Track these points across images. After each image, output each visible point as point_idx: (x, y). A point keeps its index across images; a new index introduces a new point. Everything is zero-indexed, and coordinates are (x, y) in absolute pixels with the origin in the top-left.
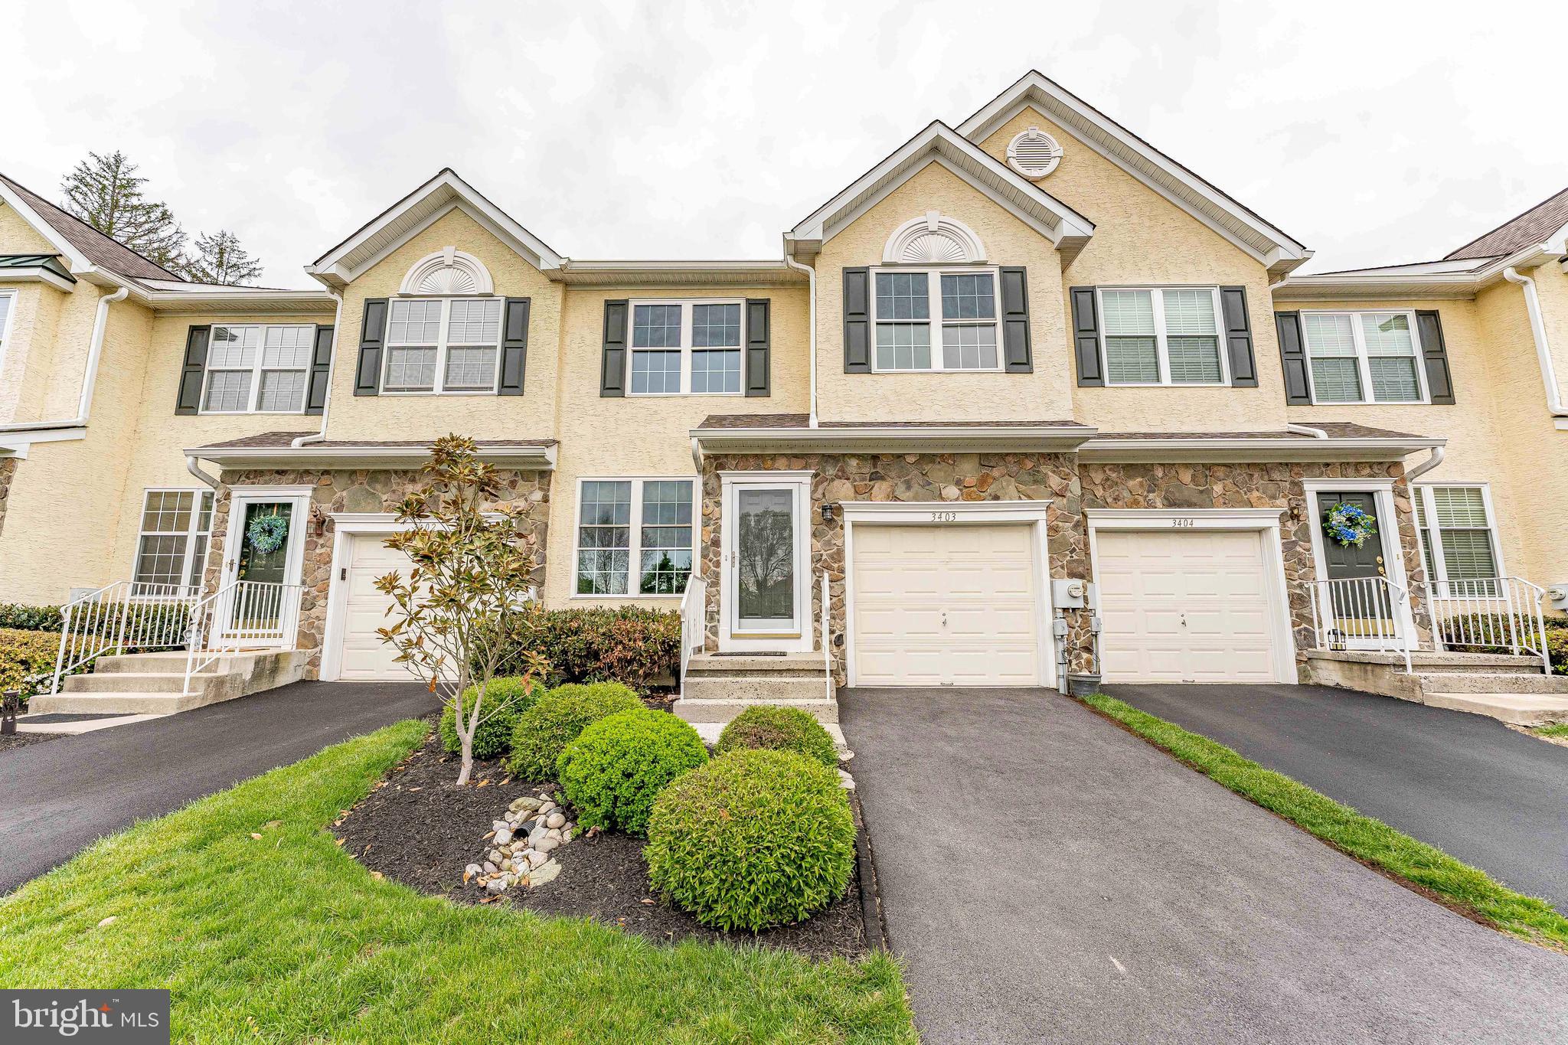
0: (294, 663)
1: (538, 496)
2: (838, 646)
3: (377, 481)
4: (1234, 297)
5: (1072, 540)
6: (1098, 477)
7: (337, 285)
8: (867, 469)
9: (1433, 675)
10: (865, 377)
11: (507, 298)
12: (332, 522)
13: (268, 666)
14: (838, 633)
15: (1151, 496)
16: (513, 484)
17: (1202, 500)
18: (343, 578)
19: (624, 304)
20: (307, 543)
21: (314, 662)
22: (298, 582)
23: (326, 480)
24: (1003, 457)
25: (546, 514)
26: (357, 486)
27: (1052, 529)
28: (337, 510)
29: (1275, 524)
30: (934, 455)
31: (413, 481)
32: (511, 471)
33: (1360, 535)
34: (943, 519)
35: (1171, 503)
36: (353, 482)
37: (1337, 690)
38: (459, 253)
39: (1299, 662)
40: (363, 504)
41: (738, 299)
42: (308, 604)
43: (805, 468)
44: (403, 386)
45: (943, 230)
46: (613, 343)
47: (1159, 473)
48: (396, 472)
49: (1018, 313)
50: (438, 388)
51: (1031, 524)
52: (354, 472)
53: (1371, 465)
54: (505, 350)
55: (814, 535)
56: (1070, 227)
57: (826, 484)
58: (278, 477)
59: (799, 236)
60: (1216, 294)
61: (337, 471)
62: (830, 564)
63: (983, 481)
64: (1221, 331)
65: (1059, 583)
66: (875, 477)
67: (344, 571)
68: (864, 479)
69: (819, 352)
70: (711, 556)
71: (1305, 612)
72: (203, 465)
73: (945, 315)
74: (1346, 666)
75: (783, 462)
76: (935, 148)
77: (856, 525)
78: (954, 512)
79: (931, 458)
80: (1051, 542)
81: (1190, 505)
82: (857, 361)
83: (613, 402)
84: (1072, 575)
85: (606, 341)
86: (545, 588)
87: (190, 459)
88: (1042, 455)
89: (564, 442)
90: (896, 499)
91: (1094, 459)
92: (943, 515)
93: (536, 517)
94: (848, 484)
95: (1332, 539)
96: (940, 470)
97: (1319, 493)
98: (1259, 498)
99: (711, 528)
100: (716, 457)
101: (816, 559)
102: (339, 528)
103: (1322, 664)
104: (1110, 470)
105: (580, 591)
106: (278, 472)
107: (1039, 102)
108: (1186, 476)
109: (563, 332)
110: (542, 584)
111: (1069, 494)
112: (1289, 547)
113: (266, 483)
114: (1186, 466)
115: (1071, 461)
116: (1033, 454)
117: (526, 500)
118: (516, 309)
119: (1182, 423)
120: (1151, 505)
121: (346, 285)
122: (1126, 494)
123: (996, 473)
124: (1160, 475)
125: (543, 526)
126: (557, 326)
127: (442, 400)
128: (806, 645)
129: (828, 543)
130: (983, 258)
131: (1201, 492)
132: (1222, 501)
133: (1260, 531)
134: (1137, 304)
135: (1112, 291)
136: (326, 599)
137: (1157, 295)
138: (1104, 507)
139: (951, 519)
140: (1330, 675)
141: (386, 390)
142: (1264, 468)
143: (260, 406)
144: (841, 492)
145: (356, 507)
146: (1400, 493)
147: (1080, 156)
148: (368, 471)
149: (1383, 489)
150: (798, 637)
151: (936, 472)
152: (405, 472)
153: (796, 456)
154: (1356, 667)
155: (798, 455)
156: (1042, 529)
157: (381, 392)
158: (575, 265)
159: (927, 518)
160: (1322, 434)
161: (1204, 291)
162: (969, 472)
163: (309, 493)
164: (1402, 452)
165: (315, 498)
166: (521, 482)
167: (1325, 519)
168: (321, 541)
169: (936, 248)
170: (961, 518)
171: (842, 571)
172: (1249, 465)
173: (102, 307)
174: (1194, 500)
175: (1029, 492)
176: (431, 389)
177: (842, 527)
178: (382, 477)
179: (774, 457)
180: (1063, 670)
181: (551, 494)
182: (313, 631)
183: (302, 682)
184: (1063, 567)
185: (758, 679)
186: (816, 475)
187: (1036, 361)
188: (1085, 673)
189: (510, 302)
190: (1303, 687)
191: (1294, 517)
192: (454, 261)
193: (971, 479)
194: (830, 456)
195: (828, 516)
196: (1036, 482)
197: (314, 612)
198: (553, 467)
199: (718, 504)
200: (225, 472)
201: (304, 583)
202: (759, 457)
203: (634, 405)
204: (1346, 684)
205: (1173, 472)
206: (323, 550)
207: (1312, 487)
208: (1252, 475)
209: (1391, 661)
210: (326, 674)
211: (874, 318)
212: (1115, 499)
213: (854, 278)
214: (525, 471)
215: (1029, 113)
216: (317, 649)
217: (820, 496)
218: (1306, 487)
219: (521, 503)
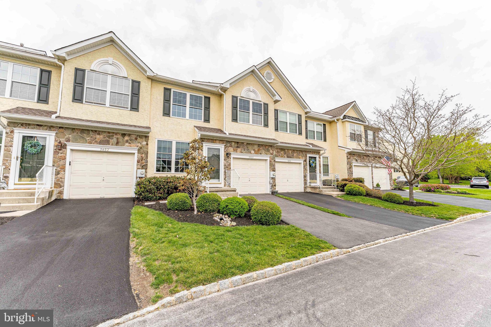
1: (145, 143)
3: (84, 133)
4: (300, 116)
5: (273, 164)
7: (63, 60)
8: (236, 145)
9: (324, 189)
10: (236, 123)
11: (132, 80)
12: (66, 145)
13: (51, 194)
14: (229, 183)
15: (285, 155)
16: (136, 139)
17: (293, 157)
18: (70, 165)
19: (170, 90)
20: (54, 152)
21: (61, 193)
22: (51, 165)
23: (61, 130)
24: (262, 145)
25: (147, 149)
26: (75, 134)
27: (270, 161)
28: (67, 141)
29: (302, 162)
31: (99, 134)
32: (135, 135)
33: (314, 165)
35: (288, 157)
36: (74, 132)
37: (310, 192)
38: (114, 61)
39: (304, 188)
40: (79, 140)
41: (202, 95)
42: (57, 173)
43: (223, 144)
44: (92, 102)
45: (253, 91)
46: (167, 100)
47: (286, 151)
48: (92, 131)
49: (266, 114)
50: (108, 105)
51: (266, 160)
52: (74, 129)
53: (316, 152)
54: (132, 97)
55: (224, 160)
56: (277, 98)
57: (227, 148)
58: (38, 127)
59: (223, 85)
60: (297, 115)
61: (66, 128)
62: (228, 167)
63: (259, 150)
64: (297, 124)
65: (271, 172)
66: (238, 147)
67: (70, 162)
68: (235, 147)
69: (226, 115)
71: (306, 179)
73: (253, 112)
74: (312, 188)
75: (218, 141)
76: (253, 71)
77: (233, 158)
78: (253, 156)
79: (249, 144)
80: (270, 164)
81: (291, 158)
82: (235, 119)
83: (167, 118)
84: (273, 171)
85: (164, 99)
86: (148, 170)
89: (152, 128)
90: (242, 152)
92: (251, 157)
93: (144, 149)
94: (232, 148)
95: (310, 166)
97: (309, 157)
98: (301, 157)
100: (202, 139)
101: (225, 165)
102: (69, 148)
103: (308, 188)
105: (157, 171)
106: (38, 125)
107: (270, 65)
108: (290, 152)
109: (151, 95)
110: (147, 169)
111: (273, 154)
112: (304, 166)
113: (32, 128)
114: (291, 150)
115: (274, 148)
116: (268, 145)
117: (141, 144)
118: (135, 84)
119: (290, 141)
120: (284, 157)
121: (66, 60)
122: (281, 155)
123: (261, 148)
125: (147, 152)
126: (150, 92)
127: (109, 109)
128: (222, 185)
129: (228, 162)
130: (260, 100)
131: (292, 155)
132: (295, 157)
133: (300, 163)
134: (285, 115)
135: (281, 111)
136: (65, 171)
137: (288, 113)
138: (278, 157)
140: (309, 190)
141: (86, 102)
142: (302, 151)
143: (11, 96)
144: (231, 150)
145: (75, 141)
146: (320, 158)
147: (277, 80)
148: (80, 129)
149: (317, 156)
150: (221, 184)
151: (250, 147)
152: (96, 131)
153: (221, 140)
154: (313, 188)
155: (222, 140)
156: (269, 161)
157: (84, 102)
158: (158, 76)
159: (248, 157)
160: (311, 146)
161: (295, 114)
162: (256, 147)
163: (54, 134)
164: (320, 150)
165: (56, 136)
166: (139, 138)
167: (309, 161)
168: (61, 152)
169: (252, 96)
170: (254, 158)
171: (230, 168)
172: (300, 150)
174: (291, 157)
175: (267, 153)
176: (105, 105)
177: (230, 158)
178: (86, 132)
179: (216, 140)
180: (271, 190)
181: (148, 143)
182: (59, 182)
183: (56, 199)
184: (271, 169)
186: (225, 146)
187: (269, 125)
188: (274, 190)
190: (304, 192)
191: (305, 161)
192: (113, 63)
193: (256, 150)
194: (228, 141)
195: (228, 155)
196: (268, 151)
197: (59, 176)
198: (149, 135)
199: (202, 150)
200: (9, 122)
201: (54, 166)
202: (212, 140)
203: (172, 120)
204: (311, 191)
205: (288, 151)
206: (62, 155)
207: (308, 155)
208: (300, 152)
209: (319, 187)
210: (65, 196)
211: (238, 109)
212: (279, 155)
213: (234, 98)
214: (140, 135)
215: (268, 66)
216: (62, 188)
217: (226, 151)
218: (307, 155)
219: (140, 145)
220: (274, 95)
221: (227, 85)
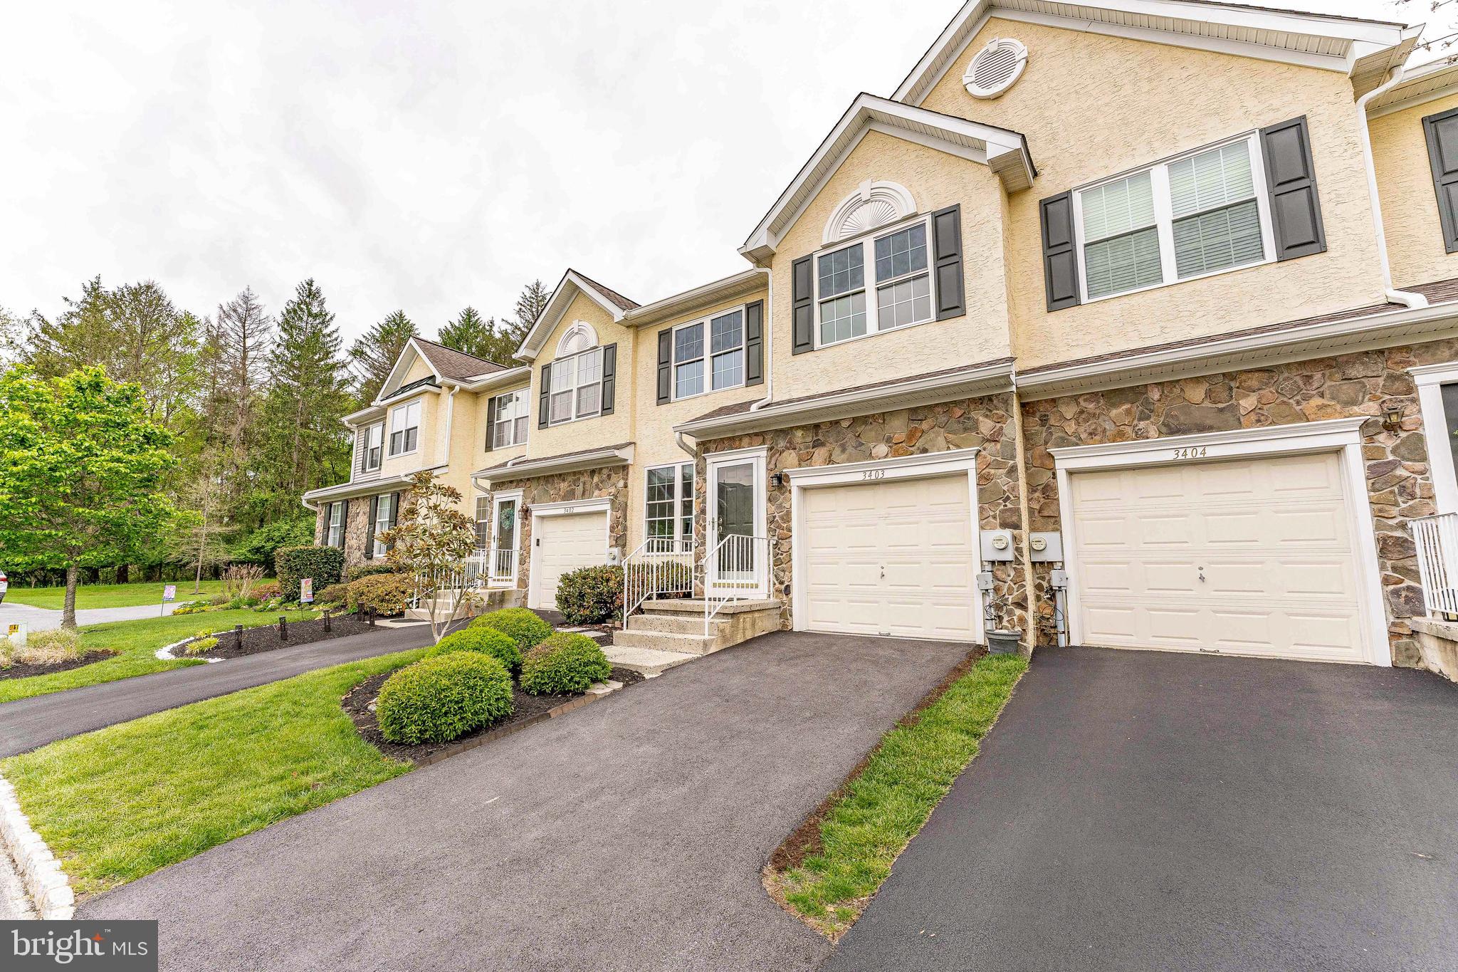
0: (515, 596)
1: (621, 484)
2: (786, 595)
3: (549, 482)
4: (1287, 138)
5: (1005, 488)
6: (1069, 411)
7: (531, 361)
8: (810, 438)
10: (809, 355)
11: (605, 347)
12: (531, 510)
13: (497, 598)
14: (786, 583)
15: (1142, 424)
16: (609, 477)
17: (1228, 419)
18: (538, 545)
19: (668, 332)
20: (521, 524)
21: (526, 596)
22: (518, 549)
23: (528, 484)
24: (932, 408)
25: (626, 496)
26: (540, 486)
27: (983, 478)
28: (533, 502)
30: (866, 417)
31: (564, 480)
32: (609, 467)
34: (873, 477)
35: (1173, 430)
36: (539, 484)
37: (1436, 679)
38: (581, 323)
39: (1394, 636)
40: (543, 498)
41: (740, 306)
42: (523, 562)
43: (763, 443)
44: (558, 419)
45: (875, 196)
46: (663, 363)
47: (1155, 395)
48: (556, 475)
49: (951, 256)
50: (574, 419)
51: (966, 474)
52: (539, 478)
54: (604, 383)
55: (769, 500)
56: (999, 145)
57: (777, 455)
58: (510, 485)
59: (750, 247)
60: (1255, 140)
61: (532, 478)
62: (780, 528)
63: (911, 436)
64: (1261, 191)
65: (984, 533)
66: (816, 444)
67: (538, 540)
68: (807, 447)
69: (775, 341)
70: (701, 522)
71: (1406, 562)
72: (480, 482)
73: (878, 278)
75: (746, 440)
76: (869, 118)
77: (800, 489)
78: (883, 470)
79: (864, 420)
80: (981, 492)
81: (1204, 429)
82: (802, 342)
83: (664, 408)
84: (1004, 525)
85: (661, 362)
86: (628, 548)
87: (473, 479)
88: (973, 400)
89: (638, 443)
90: (833, 462)
91: (1063, 392)
92: (873, 473)
93: (621, 499)
94: (794, 454)
96: (871, 430)
97: (1446, 387)
98: (1320, 408)
99: (700, 500)
100: (703, 443)
101: (771, 520)
102: (534, 514)
104: (1085, 400)
105: (647, 550)
106: (511, 482)
108: (1197, 394)
109: (635, 363)
110: (624, 546)
111: (1006, 438)
112: (1380, 472)
113: (506, 489)
114: (1197, 380)
115: (1009, 402)
116: (963, 401)
117: (616, 487)
118: (610, 352)
119: (1193, 326)
120: (1140, 435)
121: (534, 359)
122: (1107, 426)
123: (925, 426)
124: (1156, 397)
125: (625, 505)
126: (631, 359)
127: (574, 425)
129: (780, 506)
130: (912, 211)
131: (1221, 410)
132: (1253, 417)
133: (1336, 452)
134: (1128, 195)
135: (1090, 189)
136: (530, 558)
137: (1159, 172)
138: (1077, 445)
139: (881, 476)
140: (1434, 659)
141: (552, 423)
142: (1329, 364)
143: (515, 442)
144: (789, 459)
145: (541, 500)
147: (1054, 44)
148: (545, 476)
150: (756, 585)
151: (868, 432)
152: (561, 474)
153: (756, 434)
155: (758, 433)
156: (972, 478)
157: (549, 424)
159: (859, 477)
160: (1419, 301)
161: (1237, 143)
162: (898, 428)
163: (522, 493)
165: (525, 497)
166: (613, 475)
168: (527, 522)
169: (870, 215)
170: (889, 474)
171: (790, 530)
172: (1300, 363)
173: (451, 399)
174: (1208, 422)
175: (957, 441)
176: (570, 419)
177: (790, 492)
178: (551, 479)
179: (740, 438)
180: (990, 626)
181: (628, 481)
182: (525, 577)
184: (994, 517)
186: (771, 449)
187: (969, 302)
189: (606, 349)
191: (1391, 427)
192: (579, 329)
193: (900, 436)
194: (781, 431)
195: (780, 482)
196: (966, 430)
197: (525, 566)
198: (629, 462)
199: (705, 480)
200: (492, 484)
201: (521, 548)
202: (731, 439)
203: (676, 407)
205: (1177, 391)
206: (528, 528)
207: (1431, 379)
208: (1310, 377)
210: (531, 604)
211: (816, 299)
212: (1091, 434)
213: (801, 267)
214: (614, 467)
215: (992, 23)
216: (527, 589)
217: (773, 467)
218: (1420, 380)
219: (613, 490)
220: (981, 147)
221: (763, 239)
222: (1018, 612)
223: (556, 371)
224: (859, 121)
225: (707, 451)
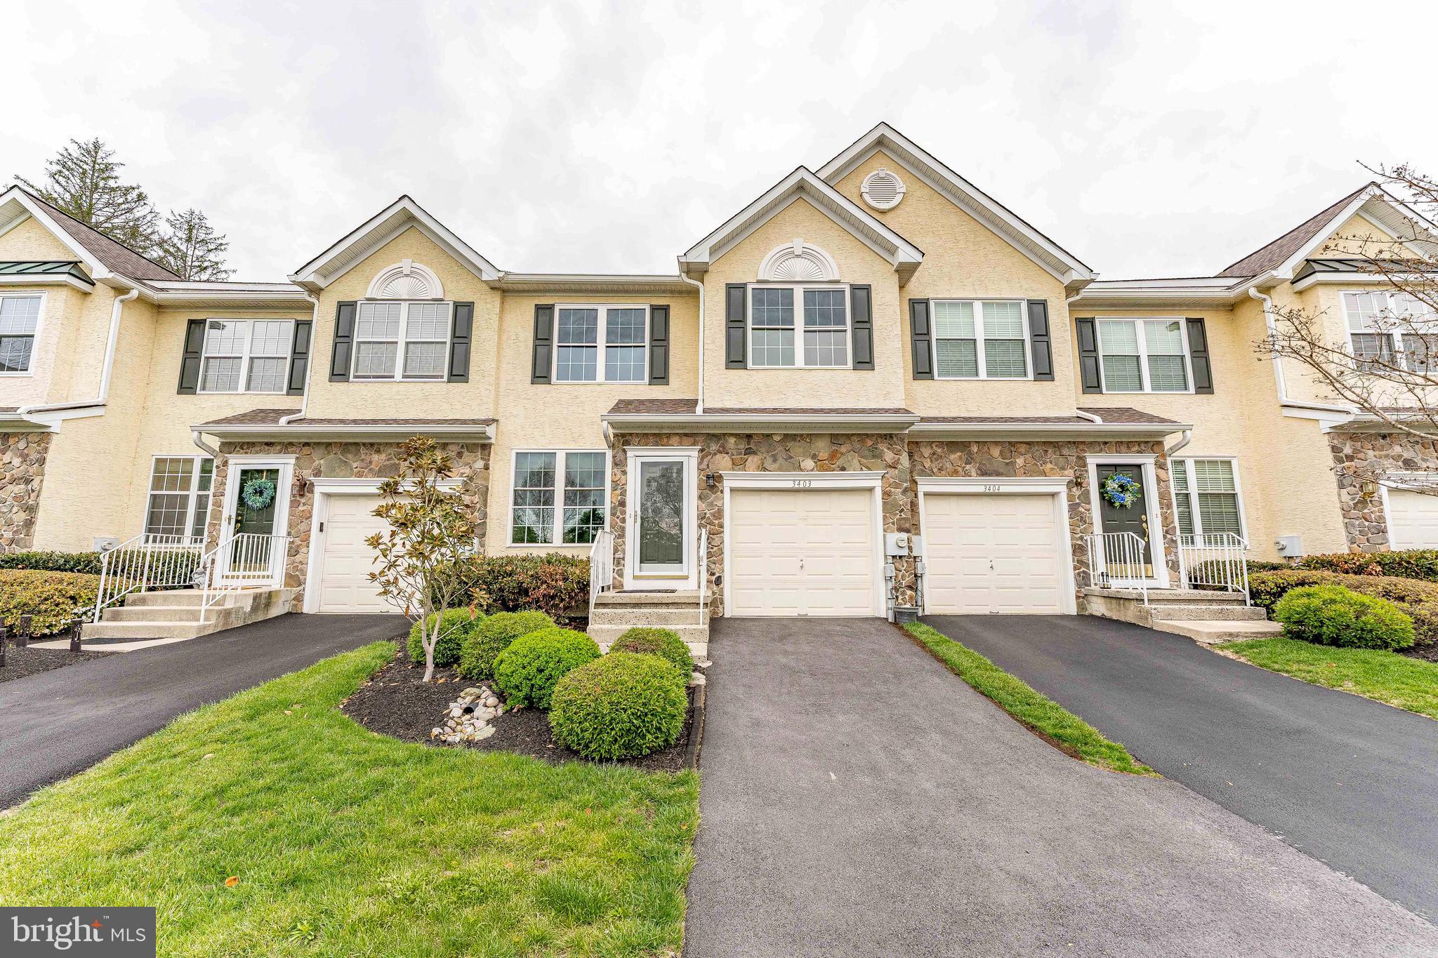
0: (283, 599)
1: (480, 464)
2: (717, 585)
3: (349, 452)
4: (1038, 309)
5: (901, 503)
6: (927, 452)
7: (315, 290)
8: (743, 446)
9: (1161, 607)
10: (742, 372)
11: (455, 302)
12: (312, 484)
13: (263, 601)
14: (717, 575)
15: (968, 467)
16: (460, 455)
17: (1008, 470)
18: (321, 530)
19: (550, 308)
20: (291, 501)
21: (299, 598)
22: (285, 534)
23: (306, 450)
24: (848, 436)
25: (487, 479)
26: (332, 456)
27: (886, 494)
28: (315, 475)
29: (1062, 489)
30: (795, 435)
31: (378, 451)
32: (458, 444)
33: (1128, 499)
34: (801, 486)
35: (983, 473)
36: (329, 453)
37: (1103, 620)
38: (415, 265)
39: (1078, 597)
40: (338, 470)
41: (644, 304)
42: (293, 551)
43: (693, 444)
44: (369, 374)
45: (806, 254)
46: (542, 339)
47: (975, 449)
48: (364, 444)
49: (863, 322)
50: (398, 376)
51: (871, 490)
52: (330, 444)
53: (1139, 443)
54: (453, 345)
55: (700, 498)
56: (906, 255)
57: (710, 457)
58: (267, 448)
59: (691, 258)
60: (1024, 305)
61: (315, 443)
62: (712, 523)
63: (833, 456)
64: (1027, 336)
65: (889, 535)
66: (749, 452)
67: (322, 524)
68: (740, 454)
69: (706, 351)
70: (618, 514)
71: (1084, 558)
72: (205, 438)
73: (806, 323)
74: (1108, 600)
75: (676, 439)
76: (801, 187)
77: (733, 490)
78: (810, 480)
79: (793, 437)
80: (884, 504)
81: (998, 474)
82: (736, 359)
83: (541, 388)
84: (900, 530)
85: (536, 338)
86: (487, 539)
87: (196, 434)
88: (880, 436)
89: (502, 420)
90: (765, 469)
91: (922, 438)
92: (802, 482)
93: (480, 482)
94: (727, 458)
95: (1107, 502)
96: (800, 447)
97: (1098, 466)
98: (1052, 469)
99: (619, 492)
100: (623, 435)
101: (702, 517)
102: (318, 490)
103: (1094, 599)
104: (936, 446)
105: (515, 541)
106: (267, 444)
107: (887, 147)
108: (996, 452)
109: (500, 330)
110: (484, 535)
111: (900, 466)
112: (1073, 508)
113: (257, 453)
114: (996, 443)
115: (902, 440)
116: (873, 435)
117: (471, 467)
118: (461, 311)
119: (994, 409)
120: (967, 474)
121: (322, 289)
122: (948, 465)
123: (843, 449)
124: (975, 450)
125: (485, 489)
126: (495, 325)
127: (402, 386)
128: (691, 585)
129: (711, 504)
130: (837, 278)
131: (1007, 464)
132: (1022, 471)
133: (1053, 495)
134: (960, 316)
135: (941, 303)
136: (308, 547)
137: (978, 306)
138: (931, 476)
139: (808, 485)
140: (1098, 607)
141: (356, 377)
142: (1056, 445)
143: (248, 388)
144: (722, 463)
145: (332, 473)
146: (1161, 466)
147: (919, 192)
148: (341, 443)
149: (1148, 462)
150: (686, 578)
151: (796, 448)
152: (372, 445)
153: (686, 435)
154: (1114, 601)
155: (688, 435)
156: (878, 493)
157: (351, 378)
158: (510, 277)
159: (789, 485)
160: (1098, 420)
161: (1015, 303)
162: (823, 448)
163: (293, 461)
164: (1163, 434)
165: (298, 465)
166: (466, 453)
167: (1102, 486)
168: (303, 500)
169: (799, 269)
170: (815, 485)
171: (721, 526)
172: (1045, 442)
173: (117, 306)
174: (1001, 470)
175: (868, 465)
176: (393, 377)
177: (722, 492)
178: (353, 449)
179: (669, 436)
180: (891, 604)
181: (491, 463)
182: (297, 573)
183: (289, 614)
184: (893, 524)
185: (649, 610)
186: (702, 450)
187: (876, 361)
188: (908, 606)
189: (457, 305)
190: (1081, 617)
191: (1079, 484)
192: (411, 272)
193: (823, 455)
194: (714, 435)
195: (712, 483)
196: (874, 457)
197: (298, 558)
198: (493, 441)
199: (624, 473)
200: (223, 444)
201: (289, 534)
202: (658, 436)
203: (559, 390)
204: (1108, 614)
205: (986, 449)
206: (305, 508)
207: (1093, 461)
208: (1047, 451)
209: (1134, 596)
210: (308, 608)
211: (750, 325)
212: (939, 469)
213: (735, 292)
214: (469, 444)
215: (880, 155)
216: (301, 588)
217: (705, 467)
218: (1089, 460)
219: (467, 471)
221: (702, 256)
222: (909, 592)
223: (363, 314)
224: (796, 187)
225: (627, 443)
